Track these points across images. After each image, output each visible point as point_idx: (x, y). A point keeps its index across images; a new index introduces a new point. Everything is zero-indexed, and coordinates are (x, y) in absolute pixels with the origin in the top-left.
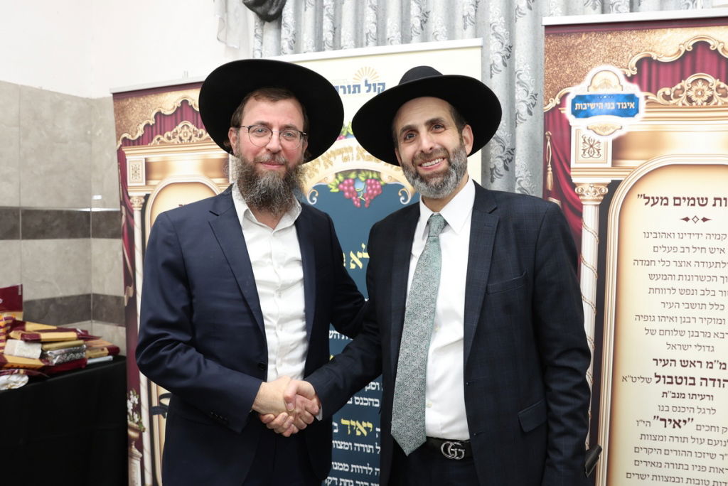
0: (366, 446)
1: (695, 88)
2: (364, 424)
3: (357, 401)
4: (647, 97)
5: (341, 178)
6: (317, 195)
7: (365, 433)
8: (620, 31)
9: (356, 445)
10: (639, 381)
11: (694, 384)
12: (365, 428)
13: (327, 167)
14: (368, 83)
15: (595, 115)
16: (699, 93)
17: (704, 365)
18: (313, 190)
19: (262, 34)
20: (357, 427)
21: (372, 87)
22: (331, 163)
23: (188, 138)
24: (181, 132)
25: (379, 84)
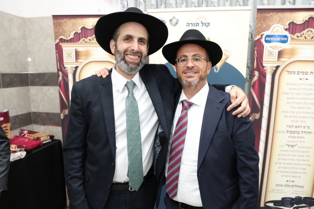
1: (308, 33)
4: (291, 36)
8: (284, 12)
10: (281, 133)
11: (299, 134)
14: (203, 22)
15: (273, 42)
16: (309, 35)
17: (303, 127)
21: (204, 24)
25: (207, 23)
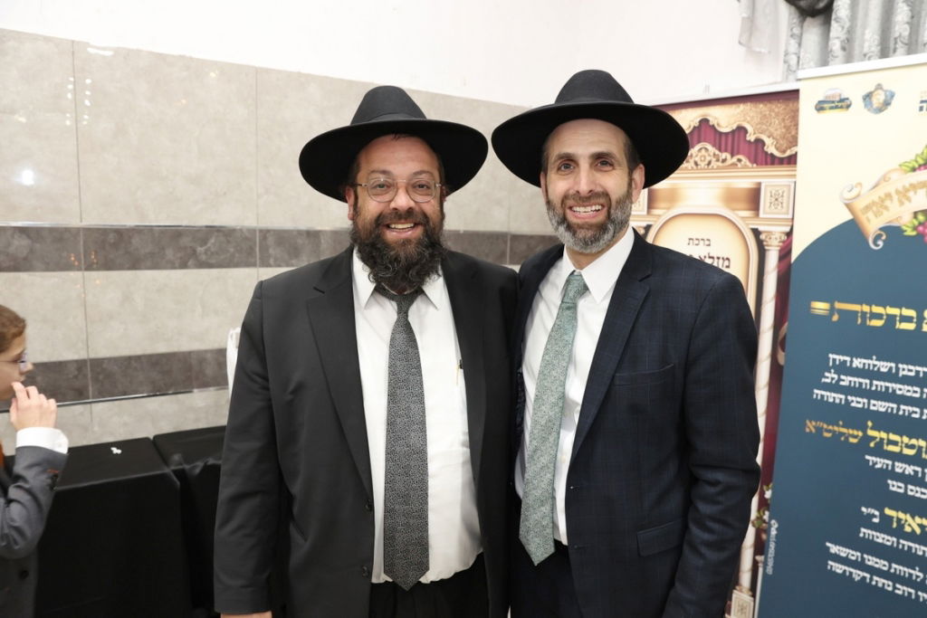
0: (917, 546)
2: (918, 520)
3: (912, 490)
5: (921, 218)
6: (884, 237)
7: (918, 531)
9: (902, 541)
12: (918, 525)
13: (902, 203)
18: (879, 232)
19: (802, 34)
20: (906, 521)
22: (909, 200)
23: (706, 162)
24: (697, 156)
